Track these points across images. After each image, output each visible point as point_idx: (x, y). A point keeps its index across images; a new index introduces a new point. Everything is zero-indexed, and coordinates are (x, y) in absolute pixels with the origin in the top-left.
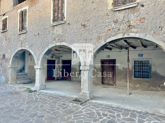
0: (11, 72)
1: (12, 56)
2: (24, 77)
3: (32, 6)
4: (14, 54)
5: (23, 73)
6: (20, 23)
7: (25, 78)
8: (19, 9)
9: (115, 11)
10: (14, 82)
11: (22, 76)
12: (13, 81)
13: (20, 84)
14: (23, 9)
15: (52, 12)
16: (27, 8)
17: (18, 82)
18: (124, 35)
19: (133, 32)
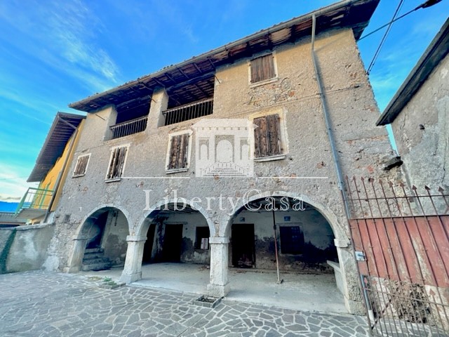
0: (76, 247)
1: (86, 218)
2: (97, 257)
3: (137, 144)
4: (89, 215)
5: (96, 250)
6: (112, 165)
7: (98, 260)
8: (113, 145)
9: (258, 162)
10: (77, 268)
11: (94, 256)
12: (75, 266)
13: (88, 271)
14: (120, 147)
15: (168, 155)
16: (128, 145)
17: (86, 267)
18: (272, 193)
19: (283, 190)
